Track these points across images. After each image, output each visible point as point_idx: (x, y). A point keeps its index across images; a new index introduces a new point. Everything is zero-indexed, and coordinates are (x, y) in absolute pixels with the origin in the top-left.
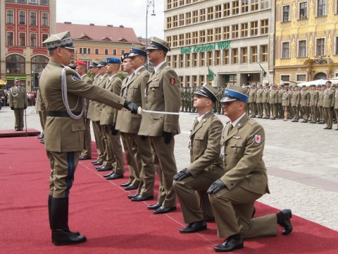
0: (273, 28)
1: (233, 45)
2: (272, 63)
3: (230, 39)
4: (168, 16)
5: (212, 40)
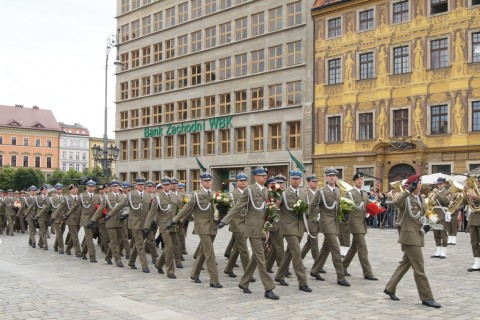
0: (311, 95)
1: (238, 122)
2: (309, 149)
3: (232, 113)
4: (122, 81)
5: (199, 115)
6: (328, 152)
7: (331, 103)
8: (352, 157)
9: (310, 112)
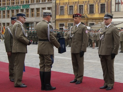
2: (54, 17)
3: (30, 3)
5: (18, 3)
6: (60, 18)
7: (61, 2)
8: (67, 20)
9: (54, 4)
